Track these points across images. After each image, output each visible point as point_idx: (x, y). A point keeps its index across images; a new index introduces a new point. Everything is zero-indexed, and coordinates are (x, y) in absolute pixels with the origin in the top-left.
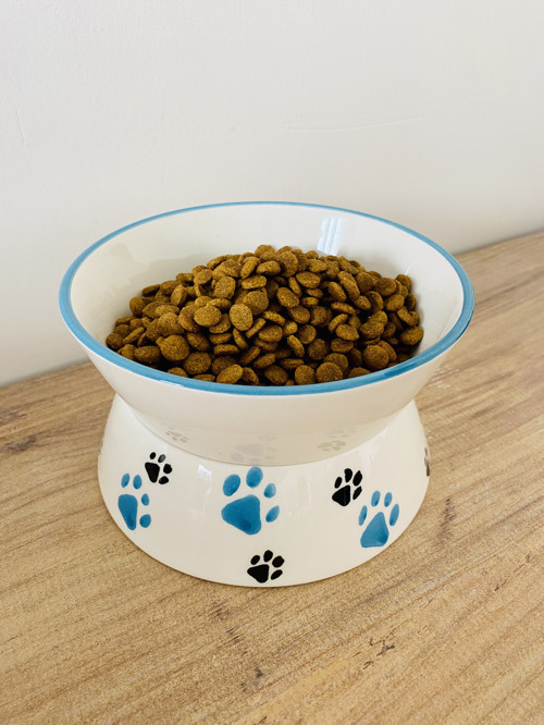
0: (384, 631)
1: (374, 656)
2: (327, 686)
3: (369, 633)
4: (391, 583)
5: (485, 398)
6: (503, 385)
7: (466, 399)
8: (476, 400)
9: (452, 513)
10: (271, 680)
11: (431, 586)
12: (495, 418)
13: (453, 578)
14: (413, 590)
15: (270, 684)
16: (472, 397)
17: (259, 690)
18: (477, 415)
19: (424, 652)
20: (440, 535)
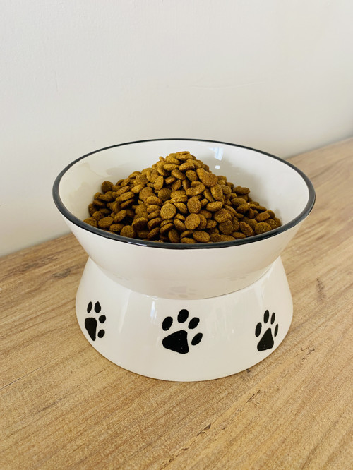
0: (307, 344)
1: (306, 356)
2: (286, 372)
3: (299, 345)
4: (302, 321)
5: (320, 230)
6: (327, 223)
7: (310, 231)
8: (316, 232)
9: (322, 286)
10: (256, 373)
11: (323, 320)
12: (328, 239)
13: (333, 315)
14: (315, 323)
15: (256, 375)
16: (313, 230)
17: (251, 379)
18: (319, 239)
19: (330, 350)
20: (319, 297)
